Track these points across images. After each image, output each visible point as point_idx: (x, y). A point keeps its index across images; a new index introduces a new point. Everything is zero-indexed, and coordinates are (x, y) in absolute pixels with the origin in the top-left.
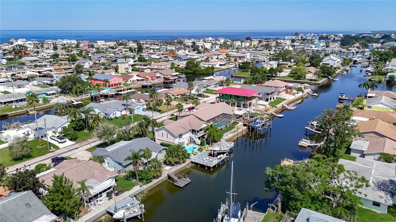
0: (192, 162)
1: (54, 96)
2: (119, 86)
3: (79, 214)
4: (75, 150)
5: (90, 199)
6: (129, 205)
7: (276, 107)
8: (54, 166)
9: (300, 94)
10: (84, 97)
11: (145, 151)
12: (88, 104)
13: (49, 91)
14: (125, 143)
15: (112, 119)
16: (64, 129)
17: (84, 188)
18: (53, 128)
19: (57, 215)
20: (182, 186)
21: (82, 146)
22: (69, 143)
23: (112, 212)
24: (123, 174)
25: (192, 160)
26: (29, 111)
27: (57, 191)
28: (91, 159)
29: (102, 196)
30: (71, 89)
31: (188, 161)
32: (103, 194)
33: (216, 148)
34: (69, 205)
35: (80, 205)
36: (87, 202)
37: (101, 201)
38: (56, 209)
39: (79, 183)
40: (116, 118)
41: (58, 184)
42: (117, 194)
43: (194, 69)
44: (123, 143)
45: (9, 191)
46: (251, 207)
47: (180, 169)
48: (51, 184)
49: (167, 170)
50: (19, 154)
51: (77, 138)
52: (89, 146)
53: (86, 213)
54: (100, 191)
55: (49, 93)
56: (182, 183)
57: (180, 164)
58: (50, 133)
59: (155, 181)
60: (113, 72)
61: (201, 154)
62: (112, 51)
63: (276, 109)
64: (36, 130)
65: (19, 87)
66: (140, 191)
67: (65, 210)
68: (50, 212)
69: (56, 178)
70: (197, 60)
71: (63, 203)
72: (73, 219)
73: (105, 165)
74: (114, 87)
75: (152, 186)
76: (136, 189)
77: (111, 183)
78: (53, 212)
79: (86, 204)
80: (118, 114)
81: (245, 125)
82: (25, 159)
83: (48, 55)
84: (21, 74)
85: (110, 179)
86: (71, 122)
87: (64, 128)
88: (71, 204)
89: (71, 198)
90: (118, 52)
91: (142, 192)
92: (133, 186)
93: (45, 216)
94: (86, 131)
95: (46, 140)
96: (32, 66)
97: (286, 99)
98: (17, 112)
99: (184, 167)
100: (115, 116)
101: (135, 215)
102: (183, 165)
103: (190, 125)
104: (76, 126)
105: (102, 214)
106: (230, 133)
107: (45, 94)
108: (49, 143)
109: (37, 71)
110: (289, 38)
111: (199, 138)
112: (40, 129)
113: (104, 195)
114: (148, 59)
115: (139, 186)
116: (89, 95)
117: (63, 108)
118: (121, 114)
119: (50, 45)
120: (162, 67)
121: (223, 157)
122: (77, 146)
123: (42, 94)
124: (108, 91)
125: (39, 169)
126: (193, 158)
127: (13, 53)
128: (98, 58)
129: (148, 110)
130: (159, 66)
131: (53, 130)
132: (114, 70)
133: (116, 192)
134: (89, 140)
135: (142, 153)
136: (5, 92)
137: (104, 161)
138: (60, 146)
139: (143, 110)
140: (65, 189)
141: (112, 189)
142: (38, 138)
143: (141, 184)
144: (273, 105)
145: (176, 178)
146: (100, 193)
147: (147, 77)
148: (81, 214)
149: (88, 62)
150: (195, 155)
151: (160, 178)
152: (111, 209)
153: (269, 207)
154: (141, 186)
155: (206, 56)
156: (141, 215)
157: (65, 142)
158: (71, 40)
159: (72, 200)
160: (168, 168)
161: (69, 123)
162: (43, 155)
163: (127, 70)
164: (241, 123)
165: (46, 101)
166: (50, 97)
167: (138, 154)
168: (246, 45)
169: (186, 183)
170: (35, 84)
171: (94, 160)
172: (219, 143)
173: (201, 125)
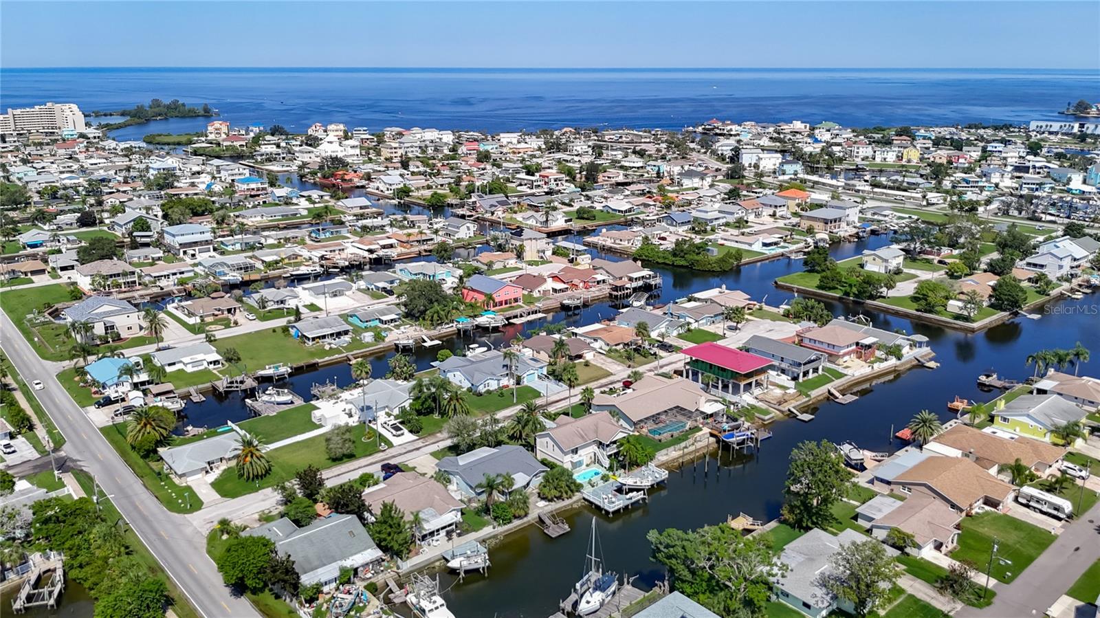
0: (584, 499)
1: (393, 324)
2: (513, 304)
3: (408, 553)
4: (414, 452)
5: (424, 537)
6: (469, 552)
7: (808, 396)
8: (385, 479)
9: (893, 361)
10: (445, 330)
11: (504, 477)
12: (447, 357)
13: (385, 314)
14: (488, 451)
15: (481, 395)
16: (402, 412)
17: (417, 521)
18: (387, 407)
19: (384, 552)
20: (553, 536)
21: (426, 445)
22: (408, 436)
23: (449, 558)
24: (474, 505)
25: (585, 496)
26: (351, 357)
27: (385, 522)
28: (432, 477)
29: (439, 534)
30: (423, 313)
31: (577, 496)
32: (441, 531)
33: (629, 480)
34: (396, 541)
35: (411, 543)
36: (419, 540)
37: (437, 540)
38: (382, 544)
39: (412, 513)
40: (489, 392)
41: (387, 514)
42: (459, 535)
43: (691, 257)
44: (485, 452)
45: (329, 511)
46: (631, 581)
47: (562, 508)
48: (379, 513)
49: (540, 508)
50: (339, 452)
51: (421, 429)
52: (434, 448)
53: (417, 554)
54: (437, 528)
55: (384, 318)
56: (554, 531)
57: (563, 500)
58: (382, 417)
59: (516, 523)
60: (512, 258)
61: (604, 487)
62: (527, 180)
63: (807, 399)
64: (362, 410)
65: (335, 295)
66: (492, 534)
67: (392, 547)
68: (375, 546)
69: (385, 505)
70: (714, 223)
71: (390, 538)
72: (401, 559)
73: (452, 487)
74: (504, 306)
75: (511, 529)
76: (487, 531)
77: (452, 517)
78: (379, 546)
79: (418, 542)
80: (493, 385)
81: (712, 435)
82: (345, 460)
83: (390, 187)
84: (337, 252)
85: (453, 512)
86: (414, 400)
87: (403, 410)
88: (400, 541)
89: (401, 532)
90: (539, 183)
91: (495, 537)
92: (484, 526)
93: (370, 550)
94: (436, 416)
95: (375, 427)
96: (356, 228)
97: (846, 375)
98: (332, 358)
99: (568, 505)
100: (487, 388)
101: (476, 566)
102: (567, 502)
103: (596, 432)
104: (421, 407)
105: (437, 558)
106: (675, 450)
107: (378, 321)
108: (380, 435)
109: (366, 248)
110: (1041, 127)
111: (609, 456)
112: (369, 408)
113: (443, 533)
114: (602, 211)
115: (492, 526)
116: (454, 325)
117: (405, 365)
118: (499, 384)
119: (394, 150)
120: (622, 243)
121: (636, 496)
122: (420, 444)
123: (373, 320)
124: (489, 320)
125: (365, 480)
126: (587, 492)
127: (319, 175)
128: (492, 206)
129: (548, 378)
130: (618, 242)
131: (387, 410)
132: (514, 255)
133: (458, 531)
134: (439, 435)
135: (499, 480)
136: (312, 305)
137: (449, 481)
138: (395, 441)
139: (539, 377)
140: (395, 521)
141: (454, 527)
142: (365, 423)
143: (495, 524)
144: (803, 389)
145: (548, 522)
146: (438, 530)
147: (576, 281)
148: (409, 555)
149: (465, 226)
150: (593, 486)
151: (525, 520)
152: (448, 555)
153: (656, 585)
154: (494, 528)
155: (740, 212)
156: (483, 568)
157: (403, 434)
158: (441, 133)
159: (402, 536)
160: (542, 503)
161: (411, 401)
162: (370, 455)
163: (541, 254)
164: (706, 430)
165: (378, 338)
166: (386, 326)
167: (494, 481)
168: (885, 156)
169: (562, 533)
170: (362, 287)
171: (435, 479)
172: (643, 468)
173: (615, 434)
